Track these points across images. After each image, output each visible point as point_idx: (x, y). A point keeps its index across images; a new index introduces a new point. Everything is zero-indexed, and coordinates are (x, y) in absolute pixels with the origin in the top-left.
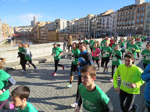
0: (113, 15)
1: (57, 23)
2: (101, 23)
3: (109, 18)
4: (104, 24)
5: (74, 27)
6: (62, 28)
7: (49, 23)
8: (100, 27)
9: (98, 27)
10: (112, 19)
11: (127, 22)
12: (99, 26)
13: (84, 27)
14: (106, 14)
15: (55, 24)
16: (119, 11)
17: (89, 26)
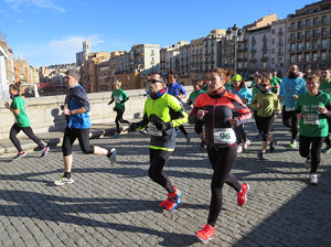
0: (277, 28)
1: (136, 55)
2: (246, 50)
3: (268, 34)
4: (254, 52)
5: (177, 62)
6: (148, 66)
7: (117, 54)
8: (245, 60)
9: (239, 60)
10: (275, 37)
11: (318, 42)
12: (242, 56)
13: (204, 60)
14: (259, 25)
15: (132, 57)
16: (292, 16)
17: (215, 59)
